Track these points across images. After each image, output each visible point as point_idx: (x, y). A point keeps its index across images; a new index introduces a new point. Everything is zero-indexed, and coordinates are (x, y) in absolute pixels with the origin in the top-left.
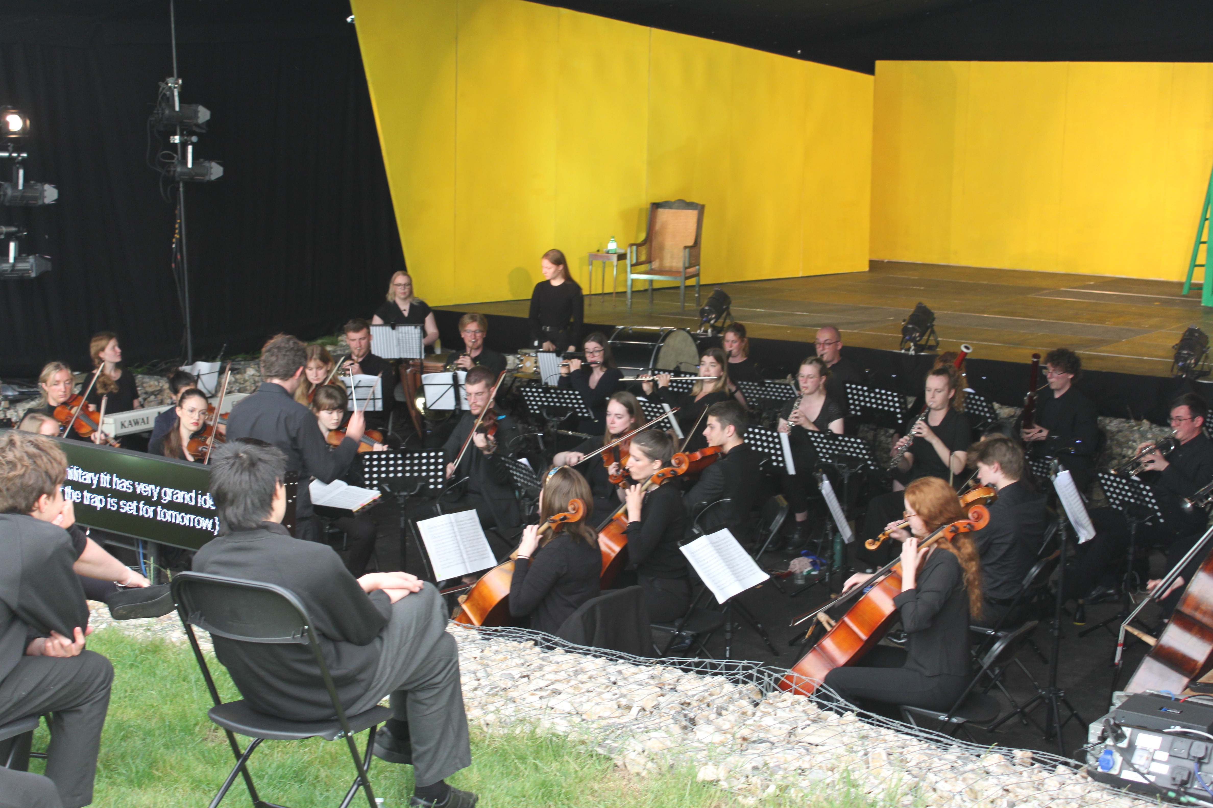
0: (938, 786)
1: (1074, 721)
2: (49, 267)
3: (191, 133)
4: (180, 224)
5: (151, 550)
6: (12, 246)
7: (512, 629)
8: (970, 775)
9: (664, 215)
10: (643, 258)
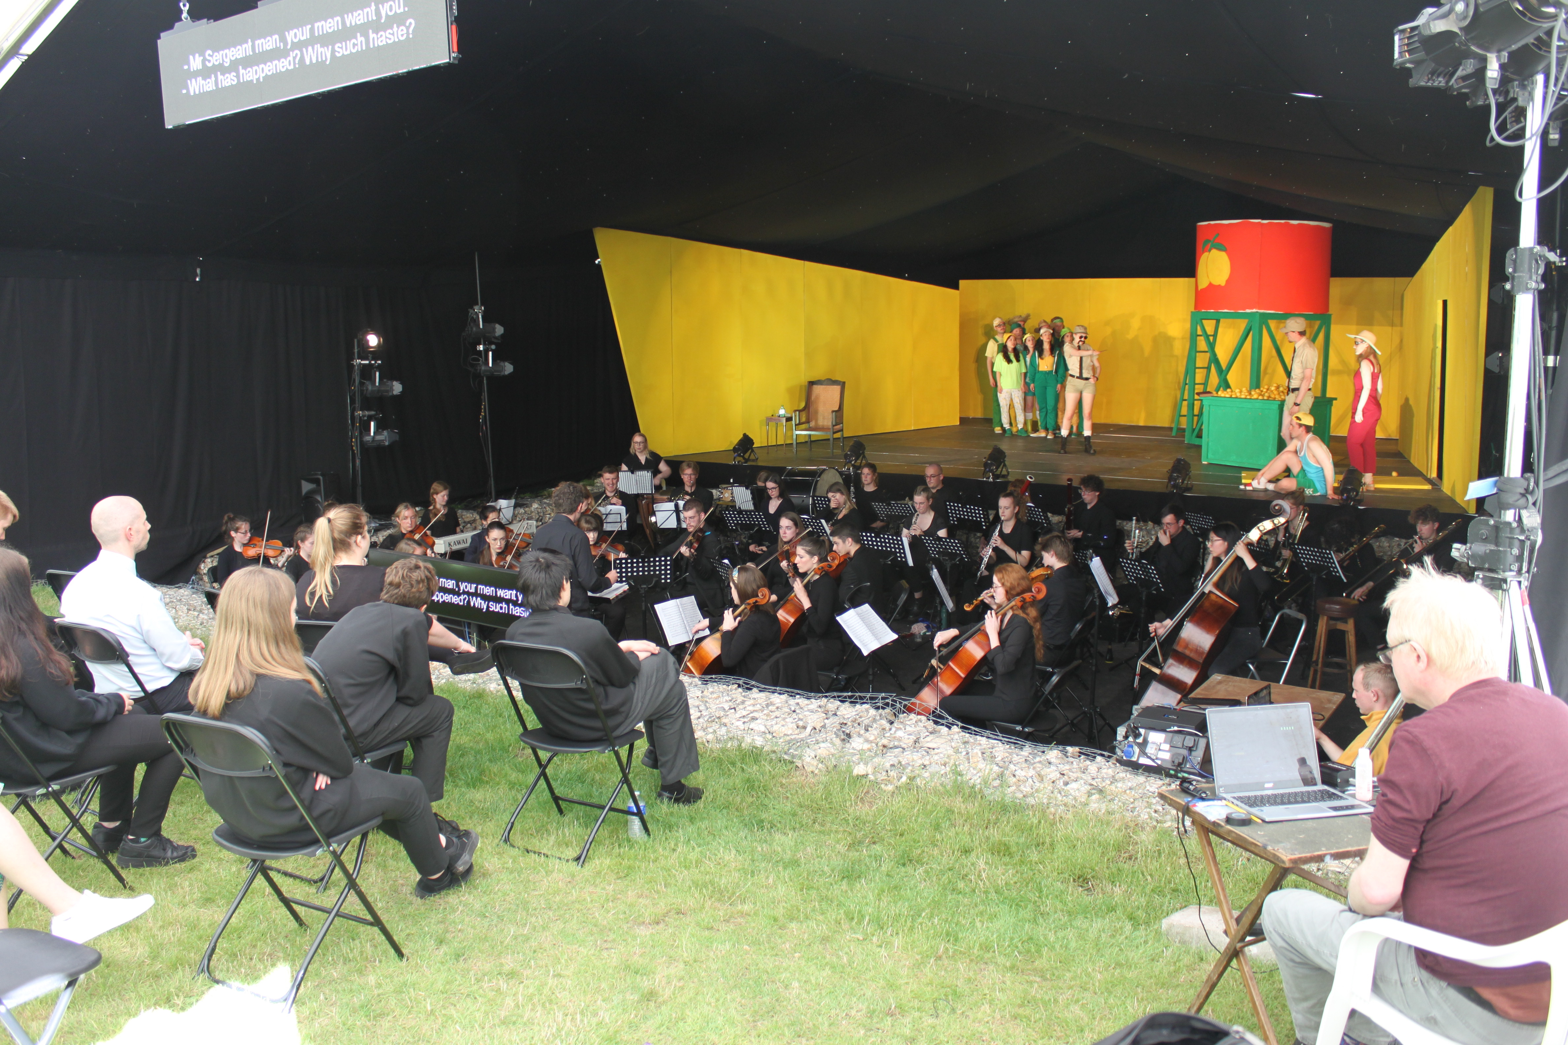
0: (1017, 773)
1: (1107, 727)
2: (397, 438)
3: (491, 343)
4: (485, 405)
5: (473, 628)
6: (372, 424)
7: (722, 676)
8: (1038, 765)
9: (817, 389)
10: (804, 420)
